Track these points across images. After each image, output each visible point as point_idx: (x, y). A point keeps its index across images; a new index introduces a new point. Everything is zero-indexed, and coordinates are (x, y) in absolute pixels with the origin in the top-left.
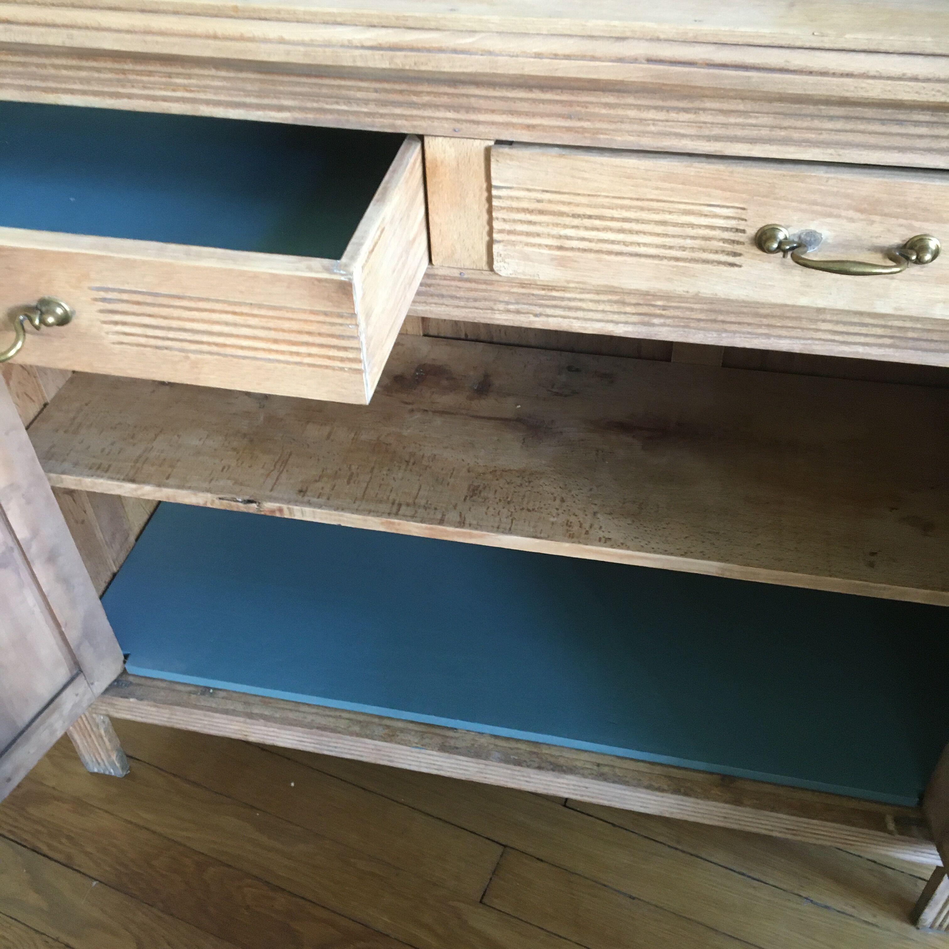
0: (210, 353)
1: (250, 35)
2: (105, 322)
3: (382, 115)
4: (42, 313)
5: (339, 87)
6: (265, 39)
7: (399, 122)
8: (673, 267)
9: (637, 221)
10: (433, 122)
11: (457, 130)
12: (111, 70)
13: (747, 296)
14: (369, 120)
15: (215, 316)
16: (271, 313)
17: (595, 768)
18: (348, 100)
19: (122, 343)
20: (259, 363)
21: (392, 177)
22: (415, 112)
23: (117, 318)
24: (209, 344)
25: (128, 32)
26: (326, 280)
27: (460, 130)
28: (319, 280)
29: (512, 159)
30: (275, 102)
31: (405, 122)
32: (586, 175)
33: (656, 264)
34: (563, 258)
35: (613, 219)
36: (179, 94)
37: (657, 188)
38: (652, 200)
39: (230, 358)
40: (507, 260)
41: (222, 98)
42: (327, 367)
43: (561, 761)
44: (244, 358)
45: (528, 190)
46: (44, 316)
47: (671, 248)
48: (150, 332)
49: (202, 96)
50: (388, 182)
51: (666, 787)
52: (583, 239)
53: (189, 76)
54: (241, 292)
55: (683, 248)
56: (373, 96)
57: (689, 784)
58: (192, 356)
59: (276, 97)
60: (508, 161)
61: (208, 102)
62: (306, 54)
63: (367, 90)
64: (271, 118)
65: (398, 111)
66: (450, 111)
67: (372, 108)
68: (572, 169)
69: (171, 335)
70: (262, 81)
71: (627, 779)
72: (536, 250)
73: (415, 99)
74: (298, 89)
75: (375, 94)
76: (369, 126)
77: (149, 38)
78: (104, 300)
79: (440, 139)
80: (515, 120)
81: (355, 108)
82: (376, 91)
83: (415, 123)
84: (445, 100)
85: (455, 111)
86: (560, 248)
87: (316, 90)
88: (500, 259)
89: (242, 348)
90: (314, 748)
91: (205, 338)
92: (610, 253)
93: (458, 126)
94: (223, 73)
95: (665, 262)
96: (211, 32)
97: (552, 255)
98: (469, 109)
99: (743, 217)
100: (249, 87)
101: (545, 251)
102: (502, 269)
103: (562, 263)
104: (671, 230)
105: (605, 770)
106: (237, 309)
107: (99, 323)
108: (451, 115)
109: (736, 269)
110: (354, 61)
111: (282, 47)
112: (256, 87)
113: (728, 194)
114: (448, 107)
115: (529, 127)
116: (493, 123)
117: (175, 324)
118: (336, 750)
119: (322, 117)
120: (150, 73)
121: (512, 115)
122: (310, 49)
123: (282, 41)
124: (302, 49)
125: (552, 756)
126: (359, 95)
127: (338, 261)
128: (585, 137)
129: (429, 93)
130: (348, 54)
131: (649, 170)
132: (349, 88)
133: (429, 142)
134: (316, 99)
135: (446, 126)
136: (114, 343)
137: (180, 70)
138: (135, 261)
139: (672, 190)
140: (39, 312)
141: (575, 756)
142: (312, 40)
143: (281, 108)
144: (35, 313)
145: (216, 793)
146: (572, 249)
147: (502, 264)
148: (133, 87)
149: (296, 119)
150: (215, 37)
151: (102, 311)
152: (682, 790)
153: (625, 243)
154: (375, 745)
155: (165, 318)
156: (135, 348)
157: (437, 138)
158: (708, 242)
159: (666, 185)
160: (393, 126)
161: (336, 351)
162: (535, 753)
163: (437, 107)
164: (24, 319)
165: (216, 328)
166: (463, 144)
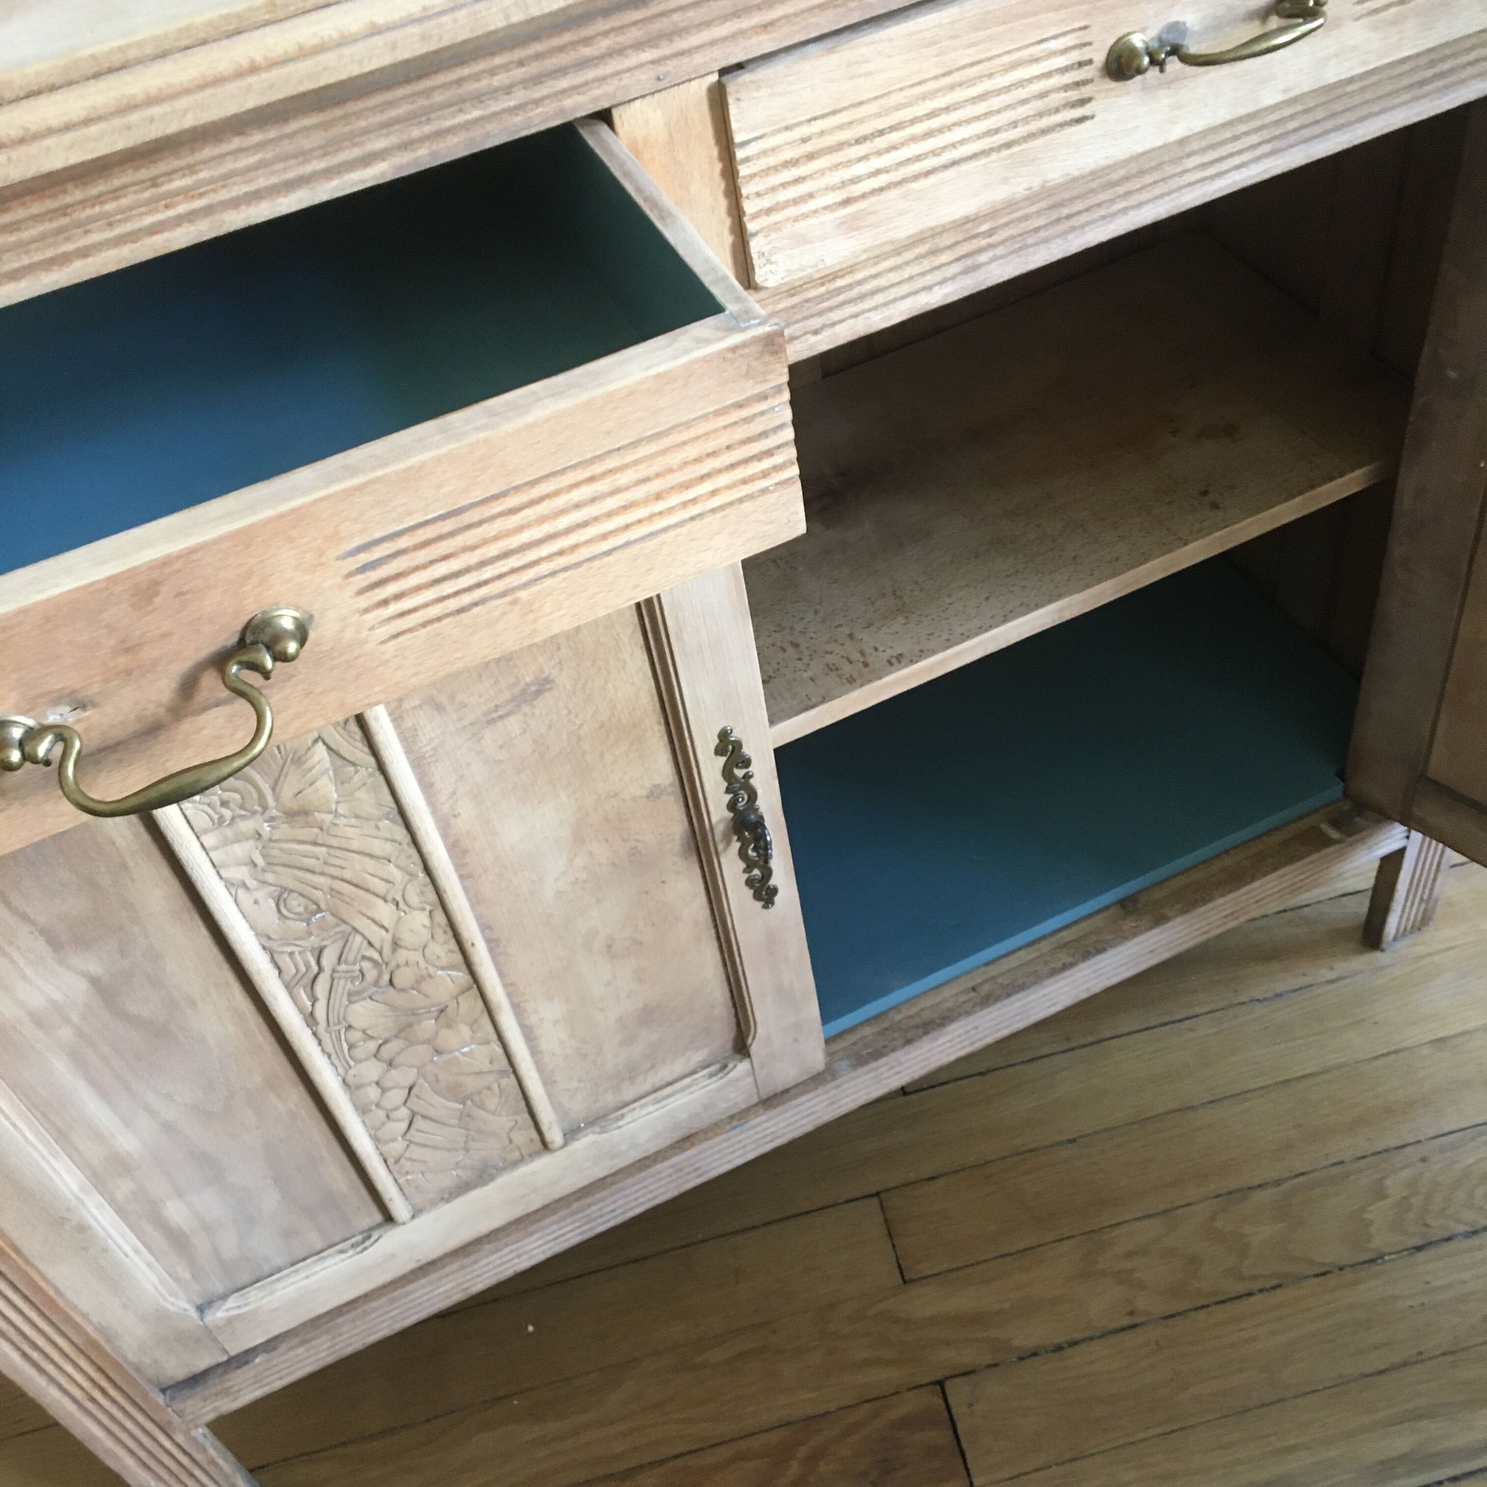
0: (553, 573)
1: (315, 41)
2: (367, 611)
3: (537, 102)
5: (459, 81)
6: (343, 37)
7: (568, 102)
8: (1006, 159)
9: (947, 109)
10: (621, 79)
11: (661, 77)
12: (36, 218)
13: (1107, 157)
14: (520, 118)
15: (560, 502)
16: (654, 447)
17: (972, 994)
18: (478, 98)
19: (398, 635)
20: (634, 549)
22: (590, 74)
23: (391, 589)
24: (550, 557)
25: (87, 122)
26: (744, 345)
27: (665, 76)
28: (734, 349)
29: (759, 88)
30: (355, 152)
31: (579, 99)
32: (870, 67)
33: (984, 165)
34: (855, 217)
35: (913, 121)
36: (182, 208)
37: (970, 46)
38: (964, 67)
39: (586, 565)
40: (773, 259)
41: (261, 183)
42: (741, 500)
43: (927, 1015)
44: (608, 553)
45: (787, 128)
47: (997, 131)
48: (448, 588)
49: (224, 195)
51: (1070, 960)
52: (877, 172)
53: (191, 169)
54: (609, 433)
55: (1014, 124)
56: (519, 73)
57: (1094, 938)
58: (523, 595)
59: (355, 145)
60: (755, 94)
61: (235, 203)
62: (423, 38)
63: (506, 67)
64: (355, 184)
65: (564, 83)
66: (644, 51)
67: (519, 96)
68: (849, 65)
69: (488, 573)
70: (325, 126)
71: (1020, 981)
72: (812, 221)
73: (587, 51)
74: (393, 113)
75: (523, 69)
76: (524, 129)
77: (134, 117)
78: (364, 568)
79: (638, 103)
80: (744, 23)
81: (494, 107)
82: (521, 63)
83: (595, 93)
84: (635, 34)
85: (651, 47)
86: (847, 202)
87: (422, 102)
88: (763, 261)
89: (604, 536)
90: (581, 1234)
91: (545, 550)
92: (916, 177)
93: (661, 69)
94: (257, 137)
95: (994, 156)
96: (245, 63)
97: (839, 218)
98: (670, 35)
99: (1087, 40)
100: (306, 143)
101: (828, 217)
102: (769, 276)
103: (852, 225)
104: (995, 102)
105: (986, 988)
106: (597, 469)
107: (356, 617)
108: (648, 55)
109: (1088, 124)
110: (507, 17)
111: (378, 40)
112: (318, 138)
113: (1063, 13)
114: (639, 46)
115: (766, 27)
116: (713, 43)
117: (492, 550)
118: (617, 1213)
119: (442, 145)
120: (115, 194)
121: (739, 17)
122: (427, 25)
123: (375, 31)
124: (415, 30)
125: (910, 1017)
126: (498, 81)
127: (727, 312)
128: (851, 10)
129: (606, 34)
130: (495, 9)
131: (956, 21)
132: (476, 77)
133: (620, 117)
134: (423, 119)
135: (644, 77)
136: (383, 642)
137: (175, 163)
138: (423, 465)
139: (990, 39)
141: (938, 999)
142: (425, 9)
143: (367, 160)
145: (428, 1421)
146: (864, 196)
147: (768, 267)
148: (87, 232)
149: (400, 168)
150: (254, 69)
151: (361, 592)
152: (1093, 951)
153: (934, 153)
154: (673, 1166)
155: (472, 548)
156: (423, 632)
157: (632, 103)
158: (1045, 100)
159: (982, 34)
160: (562, 111)
161: (756, 463)
162: (886, 1029)
163: (619, 51)
164: (239, 670)
165: (563, 522)
166: (674, 96)
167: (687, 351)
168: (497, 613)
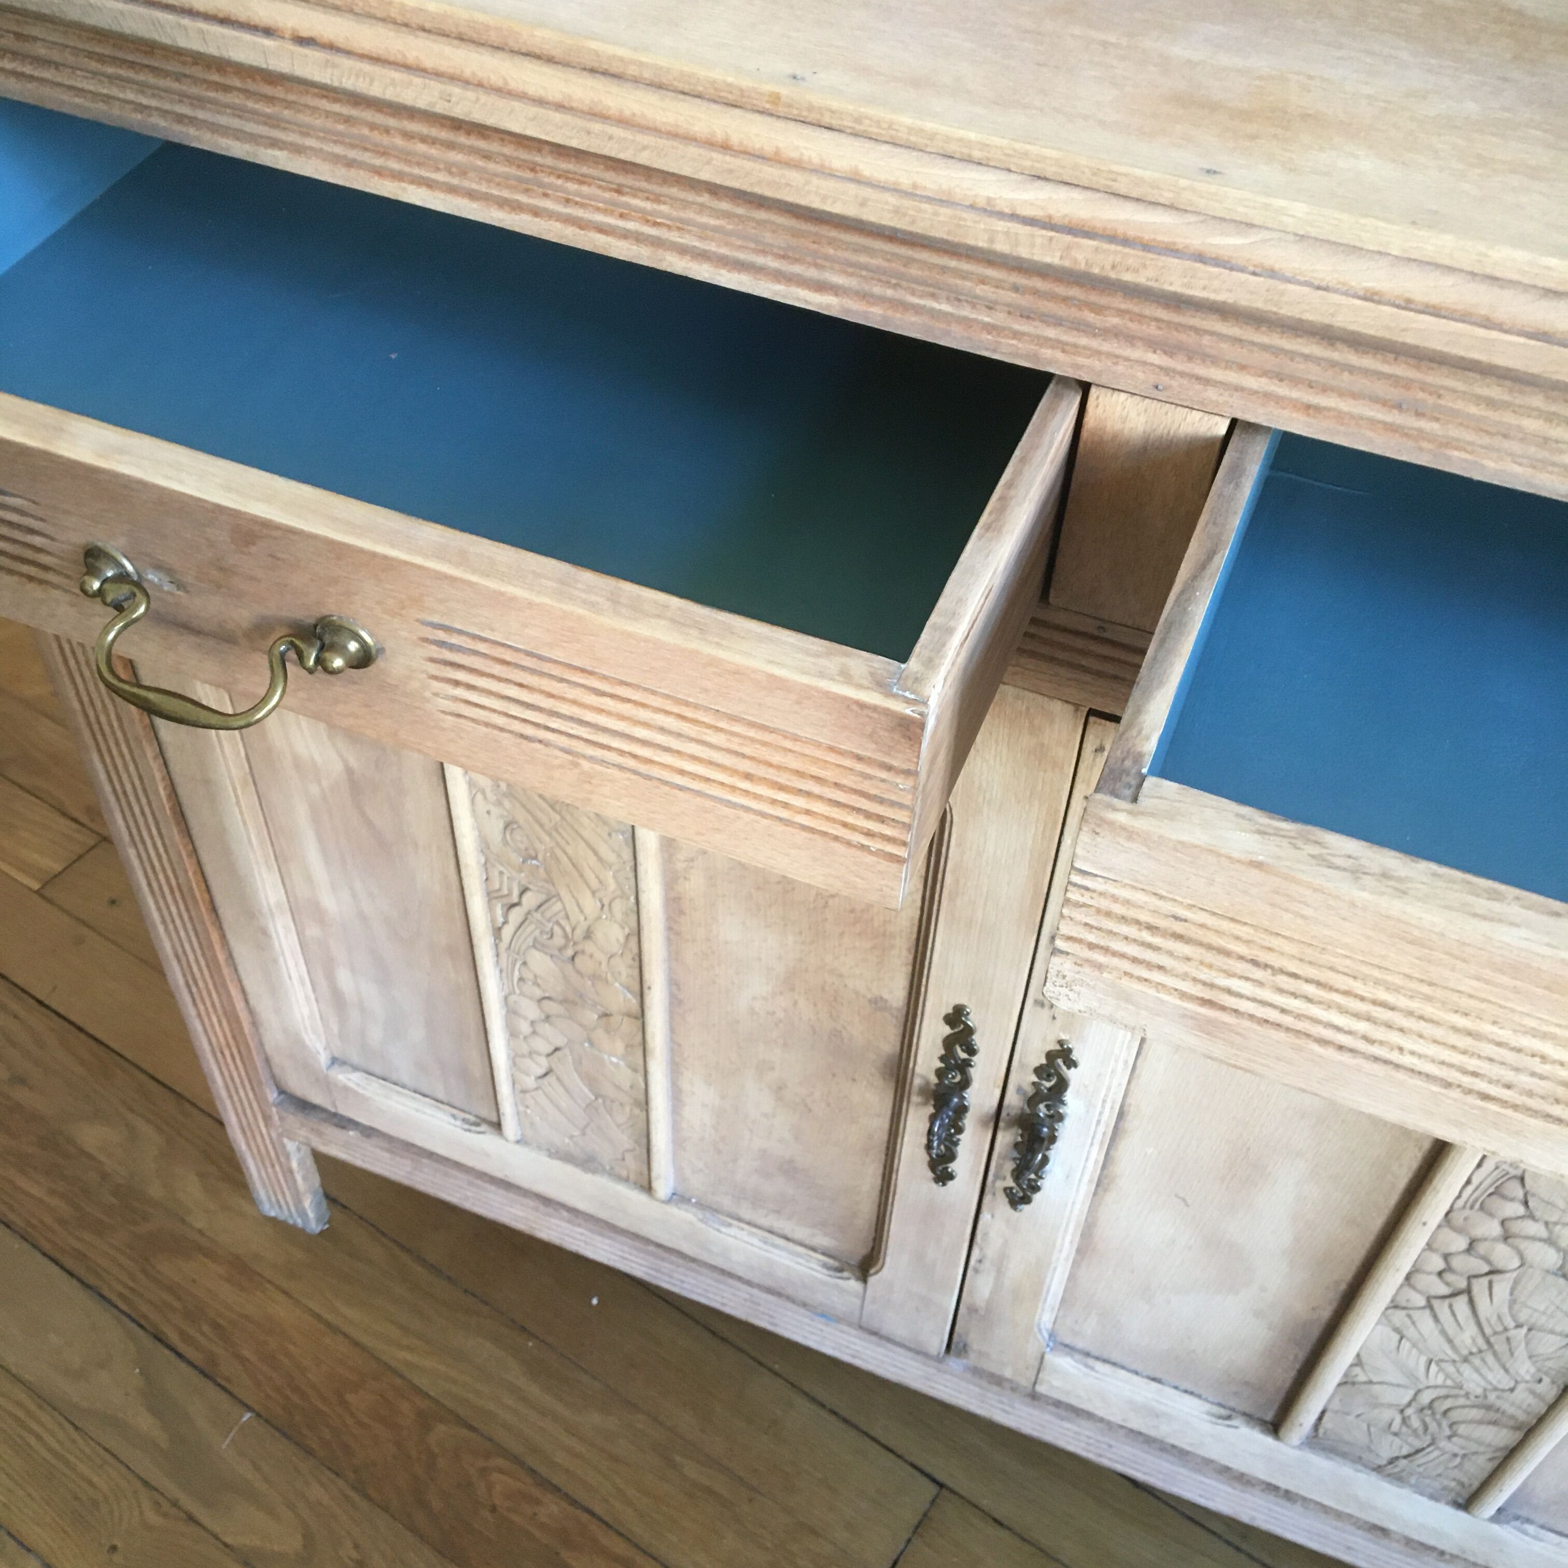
0: (621, 768)
1: (794, 155)
2: (435, 678)
3: (1017, 335)
4: (322, 648)
5: (944, 269)
6: (822, 166)
7: (1047, 353)
10: (1116, 364)
11: (1160, 387)
12: (509, 160)
14: (990, 337)
15: (644, 714)
16: (752, 733)
18: (957, 297)
19: (459, 716)
20: (709, 804)
21: (1018, 473)
22: (1083, 341)
23: (461, 676)
24: (621, 752)
26: (875, 708)
27: (1165, 388)
28: (862, 706)
30: (812, 273)
31: (1059, 355)
36: (631, 225)
39: (655, 783)
41: (712, 247)
42: (836, 838)
44: (681, 788)
46: (327, 655)
48: (515, 710)
49: (674, 237)
50: (1010, 485)
53: (657, 199)
54: (706, 690)
56: (1009, 296)
58: (586, 765)
59: (816, 266)
61: (683, 250)
62: (896, 211)
63: (998, 285)
64: (798, 299)
65: (1051, 333)
66: (1155, 352)
67: (999, 318)
69: (555, 724)
70: (796, 234)
73: (1090, 317)
74: (863, 259)
75: (1014, 295)
77: (597, 127)
78: (441, 644)
79: (1123, 396)
80: (1282, 390)
81: (966, 312)
82: (1016, 289)
83: (1081, 360)
84: (1152, 330)
85: (1165, 353)
87: (898, 267)
89: (682, 772)
91: (616, 743)
93: (1165, 380)
94: (725, 205)
96: (720, 136)
98: (1192, 354)
100: (768, 237)
106: (688, 713)
107: (424, 676)
108: (1156, 358)
110: (992, 240)
111: (852, 188)
112: (780, 241)
114: (1152, 344)
115: (1308, 408)
116: (1239, 389)
117: (564, 709)
118: (683, 1285)
119: (898, 315)
120: (582, 180)
121: (1281, 380)
122: (907, 203)
123: (855, 179)
124: (892, 200)
126: (981, 290)
127: (903, 666)
128: (1421, 449)
129: (1121, 313)
130: (982, 226)
132: (964, 276)
133: (1098, 398)
134: (894, 281)
135: (1140, 375)
136: (444, 712)
137: (644, 185)
138: (513, 599)
140: (318, 643)
142: (915, 186)
143: (821, 287)
144: (311, 645)
145: (466, 1291)
148: (545, 195)
149: (848, 311)
150: (725, 147)
151: (432, 660)
155: (550, 695)
156: (483, 729)
157: (1116, 393)
160: (1036, 356)
161: (861, 817)
163: (1131, 339)
164: (288, 649)
165: (641, 733)
166: (1167, 413)
167: (821, 675)
168: (556, 762)
